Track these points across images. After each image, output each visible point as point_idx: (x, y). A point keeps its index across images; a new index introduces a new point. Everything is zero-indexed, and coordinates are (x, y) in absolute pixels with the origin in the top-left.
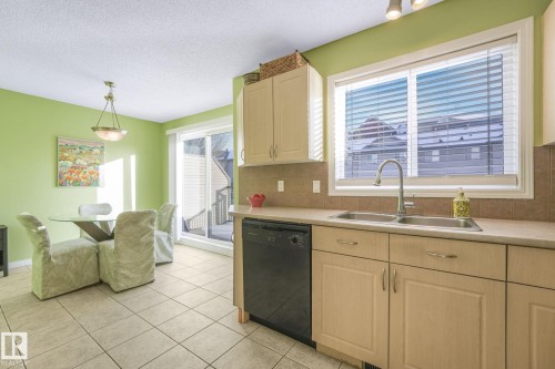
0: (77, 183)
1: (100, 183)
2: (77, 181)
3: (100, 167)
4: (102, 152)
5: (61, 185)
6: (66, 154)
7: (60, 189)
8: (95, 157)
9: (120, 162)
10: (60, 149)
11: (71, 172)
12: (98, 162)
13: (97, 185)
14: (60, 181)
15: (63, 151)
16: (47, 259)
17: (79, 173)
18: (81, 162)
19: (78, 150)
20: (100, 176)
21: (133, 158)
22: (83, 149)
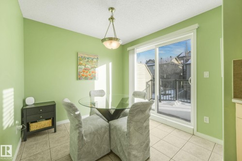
0: (86, 78)
1: (96, 78)
2: (86, 77)
3: (96, 69)
4: (97, 60)
5: (79, 79)
6: (81, 62)
7: (79, 81)
8: (94, 63)
9: (105, 66)
10: (79, 59)
11: (84, 72)
12: (95, 66)
13: (95, 79)
14: (79, 77)
15: (80, 60)
16: (81, 137)
17: (87, 72)
18: (88, 66)
19: (87, 60)
20: (96, 74)
21: (110, 64)
22: (89, 59)
